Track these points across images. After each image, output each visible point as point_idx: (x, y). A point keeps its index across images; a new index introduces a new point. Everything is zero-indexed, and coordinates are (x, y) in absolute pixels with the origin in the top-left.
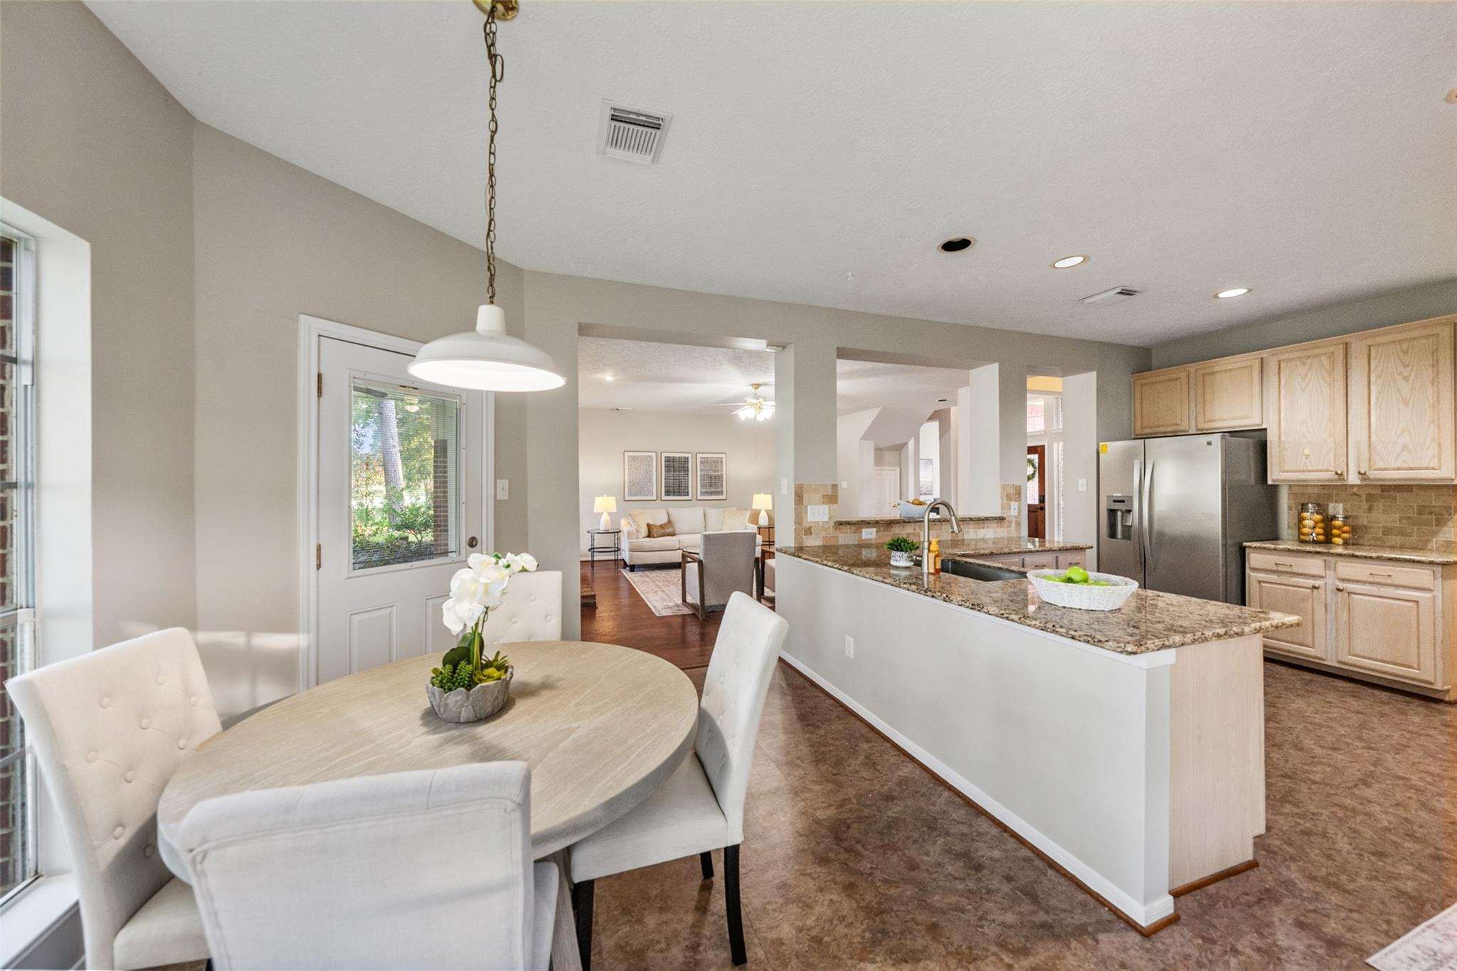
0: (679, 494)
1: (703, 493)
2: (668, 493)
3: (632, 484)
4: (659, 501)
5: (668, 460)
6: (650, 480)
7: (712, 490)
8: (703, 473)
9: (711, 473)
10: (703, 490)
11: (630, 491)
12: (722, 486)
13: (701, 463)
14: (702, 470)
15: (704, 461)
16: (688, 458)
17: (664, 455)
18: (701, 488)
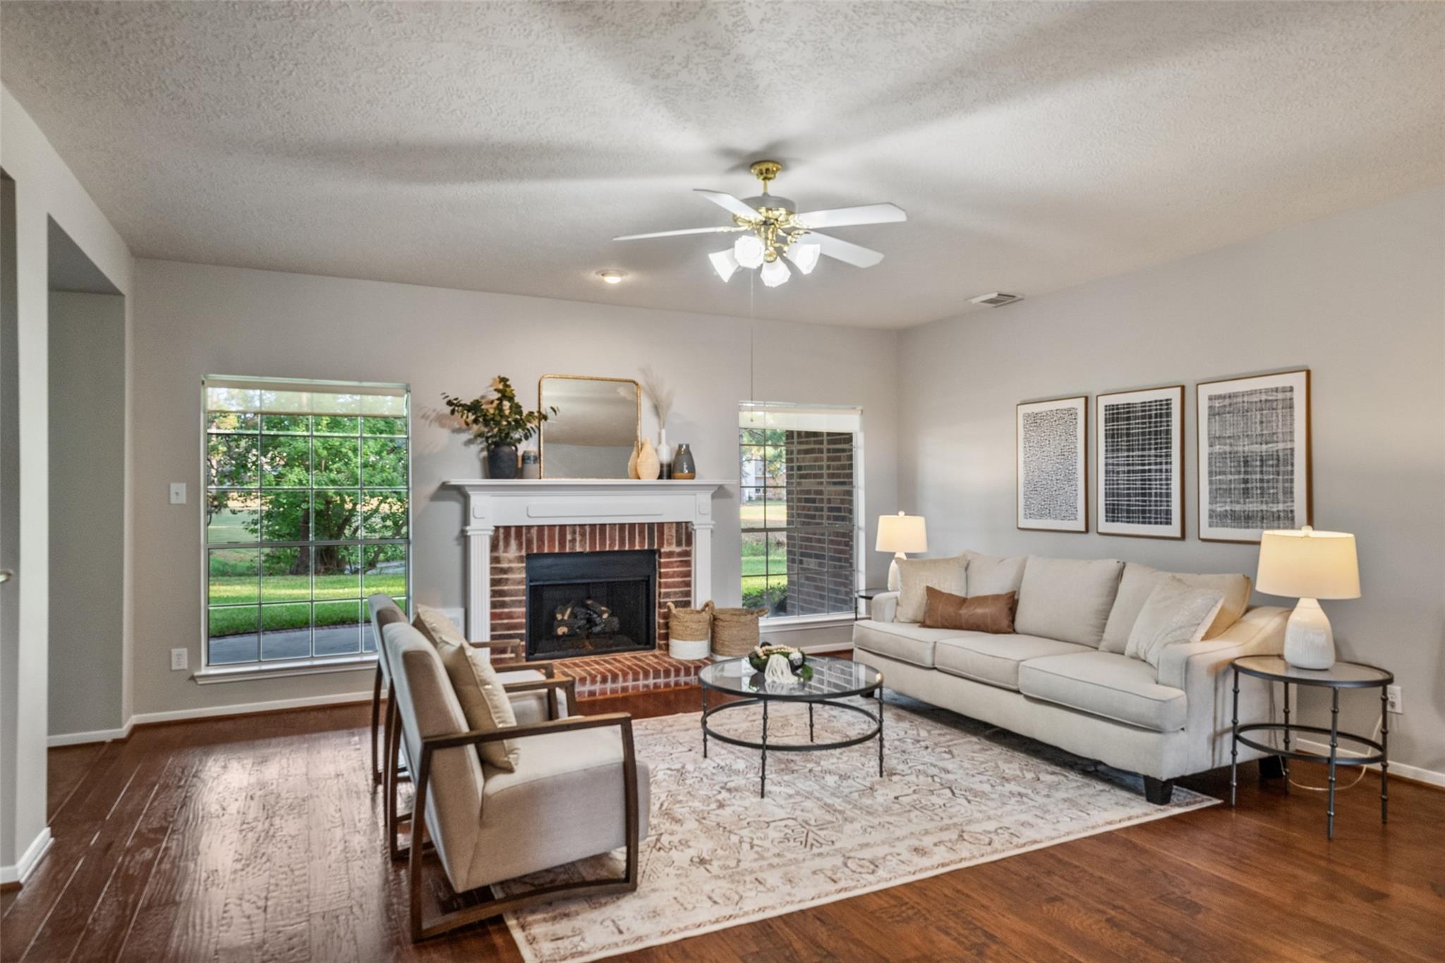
0: (1144, 516)
1: (1218, 518)
2: (1113, 513)
3: (1033, 487)
4: (1092, 536)
5: (1114, 414)
6: (1070, 477)
7: (1253, 506)
8: (1217, 448)
9: (1245, 447)
10: (1219, 508)
11: (1027, 506)
12: (1289, 493)
13: (1213, 413)
14: (1213, 439)
15: (1223, 409)
16: (1168, 403)
17: (1104, 401)
18: (1213, 500)
